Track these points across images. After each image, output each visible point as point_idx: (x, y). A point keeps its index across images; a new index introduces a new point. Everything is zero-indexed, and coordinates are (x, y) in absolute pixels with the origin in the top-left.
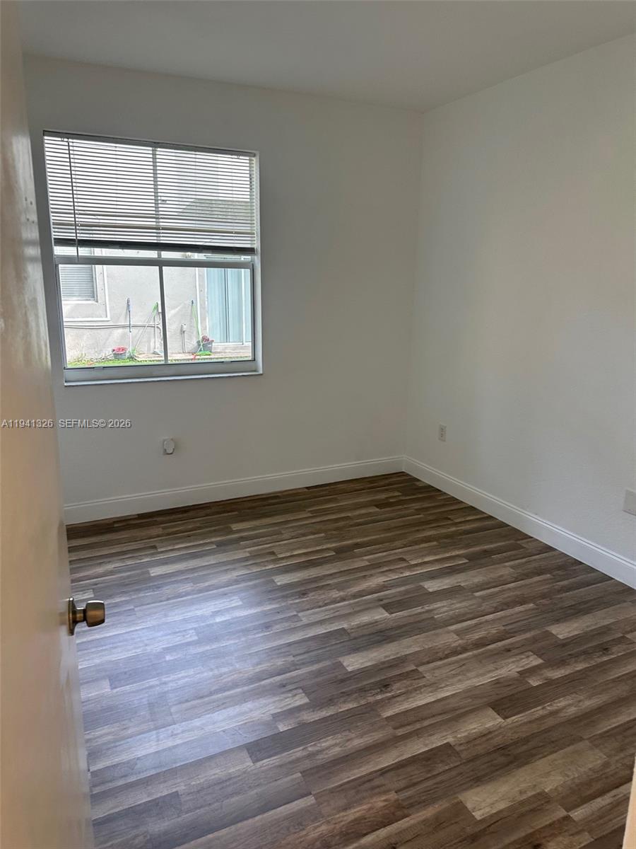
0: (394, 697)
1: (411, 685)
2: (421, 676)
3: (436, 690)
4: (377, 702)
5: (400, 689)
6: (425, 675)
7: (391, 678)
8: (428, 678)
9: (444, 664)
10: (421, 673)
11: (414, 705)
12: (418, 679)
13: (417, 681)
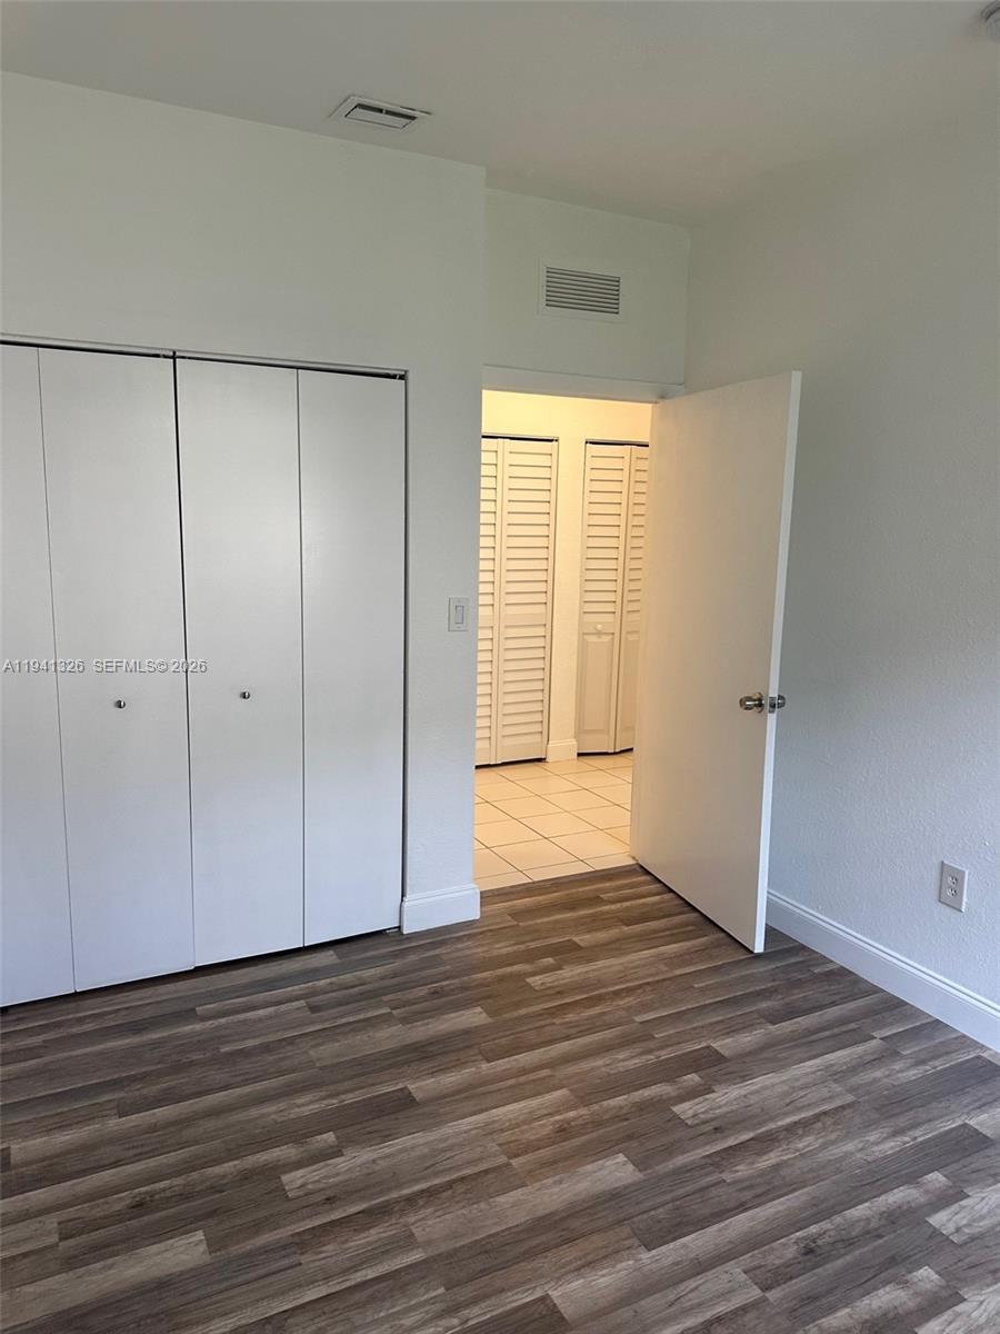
0: (551, 1115)
1: (522, 1132)
2: (504, 1147)
3: (487, 1124)
4: (575, 1107)
5: (543, 1125)
6: (498, 1148)
7: (554, 1143)
8: (494, 1144)
9: (459, 1170)
10: (503, 1152)
11: (523, 1104)
12: (511, 1142)
13: (514, 1138)
